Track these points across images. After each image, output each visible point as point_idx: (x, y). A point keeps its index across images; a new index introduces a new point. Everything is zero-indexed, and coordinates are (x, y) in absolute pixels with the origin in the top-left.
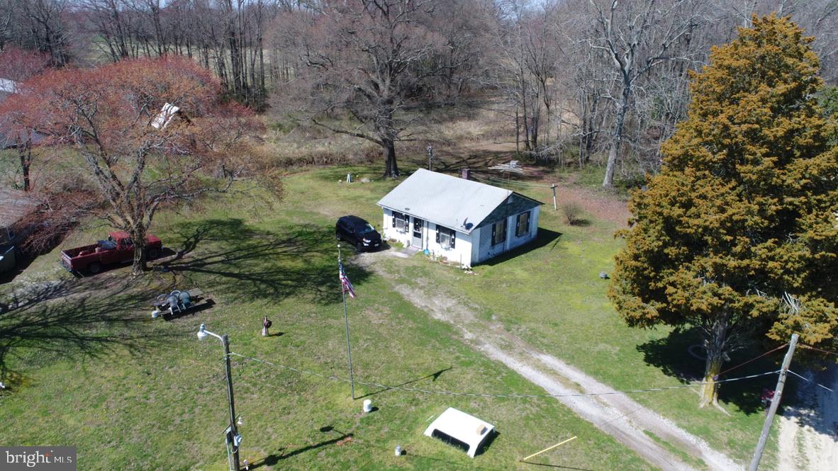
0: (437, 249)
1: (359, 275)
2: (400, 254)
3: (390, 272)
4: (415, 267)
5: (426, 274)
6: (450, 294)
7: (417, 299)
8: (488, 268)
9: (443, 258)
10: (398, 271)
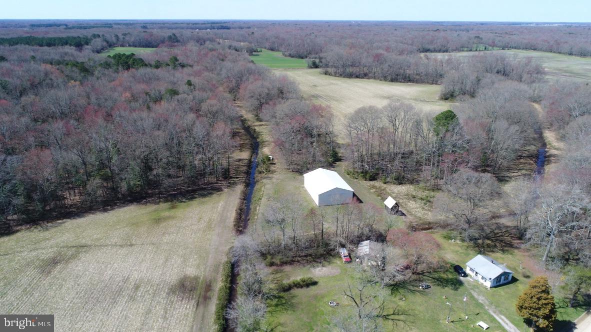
0: (482, 281)
1: (461, 283)
2: (471, 280)
3: (469, 285)
4: (475, 285)
5: (478, 288)
6: (484, 296)
7: (475, 295)
8: (494, 288)
9: (482, 284)
10: (471, 286)
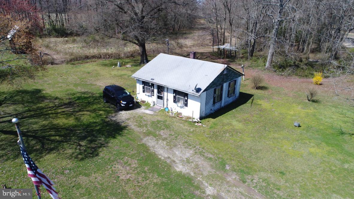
0: (175, 107)
2: (148, 112)
3: (140, 126)
4: (159, 122)
5: (167, 127)
9: (179, 114)
10: (146, 125)
